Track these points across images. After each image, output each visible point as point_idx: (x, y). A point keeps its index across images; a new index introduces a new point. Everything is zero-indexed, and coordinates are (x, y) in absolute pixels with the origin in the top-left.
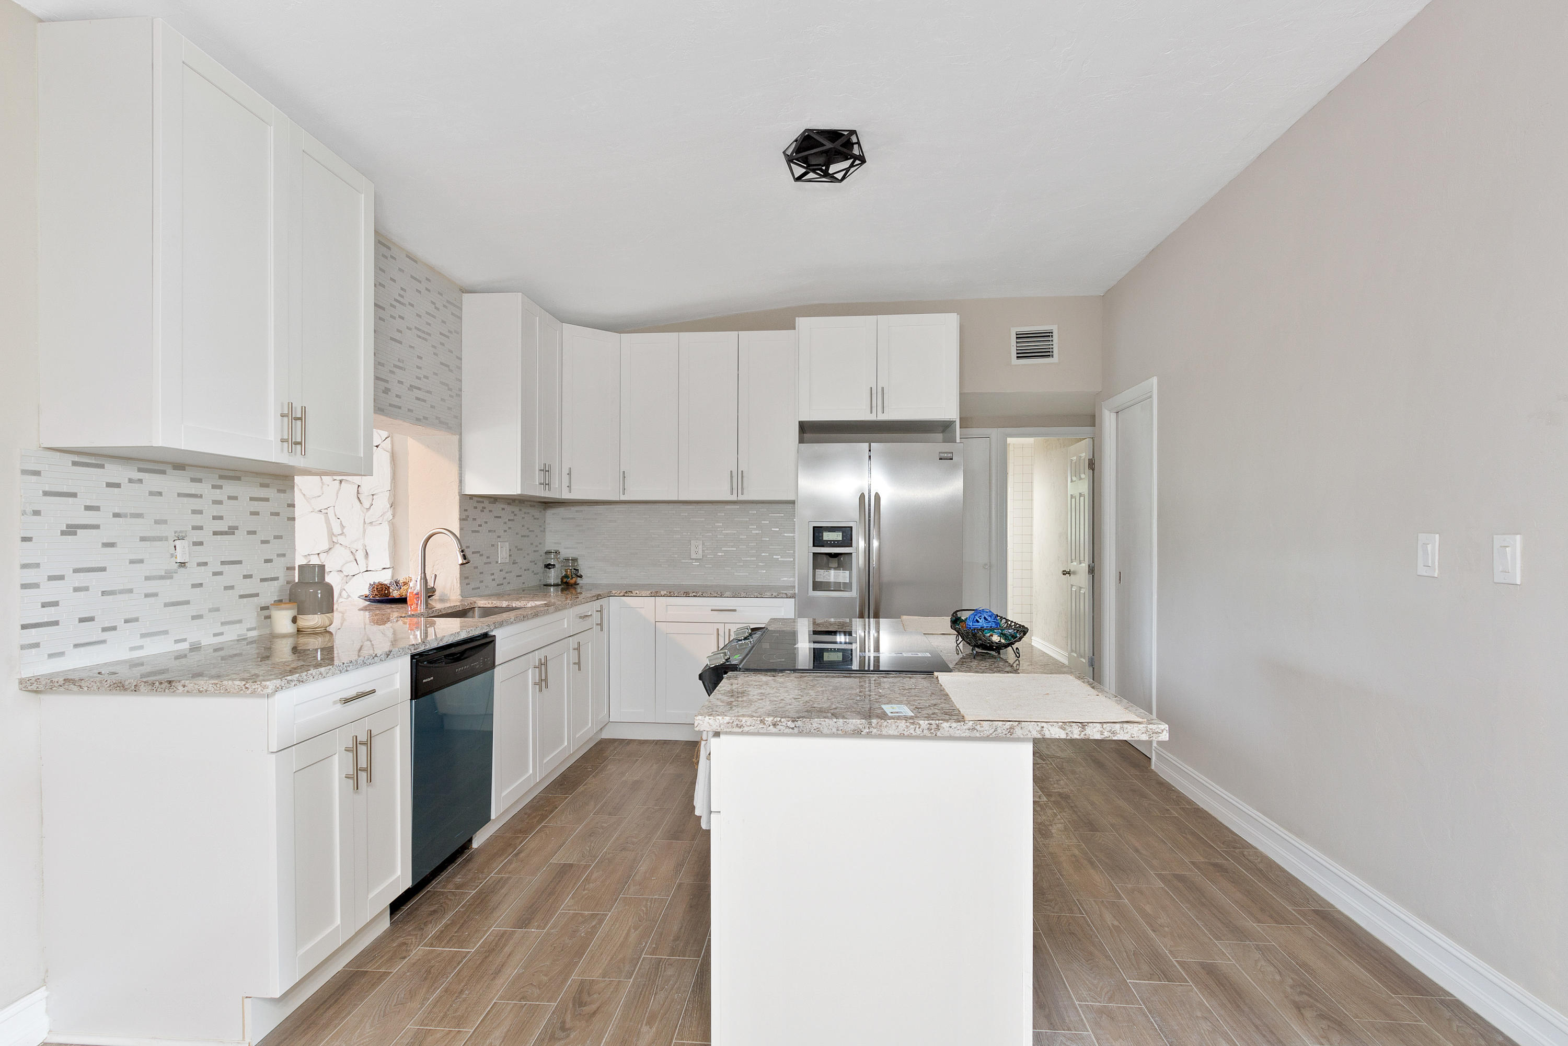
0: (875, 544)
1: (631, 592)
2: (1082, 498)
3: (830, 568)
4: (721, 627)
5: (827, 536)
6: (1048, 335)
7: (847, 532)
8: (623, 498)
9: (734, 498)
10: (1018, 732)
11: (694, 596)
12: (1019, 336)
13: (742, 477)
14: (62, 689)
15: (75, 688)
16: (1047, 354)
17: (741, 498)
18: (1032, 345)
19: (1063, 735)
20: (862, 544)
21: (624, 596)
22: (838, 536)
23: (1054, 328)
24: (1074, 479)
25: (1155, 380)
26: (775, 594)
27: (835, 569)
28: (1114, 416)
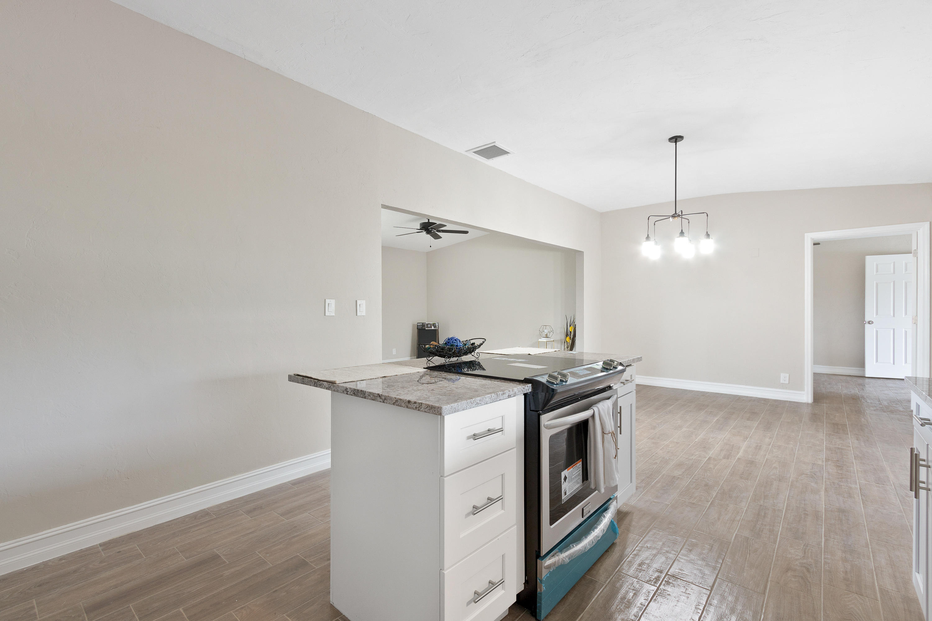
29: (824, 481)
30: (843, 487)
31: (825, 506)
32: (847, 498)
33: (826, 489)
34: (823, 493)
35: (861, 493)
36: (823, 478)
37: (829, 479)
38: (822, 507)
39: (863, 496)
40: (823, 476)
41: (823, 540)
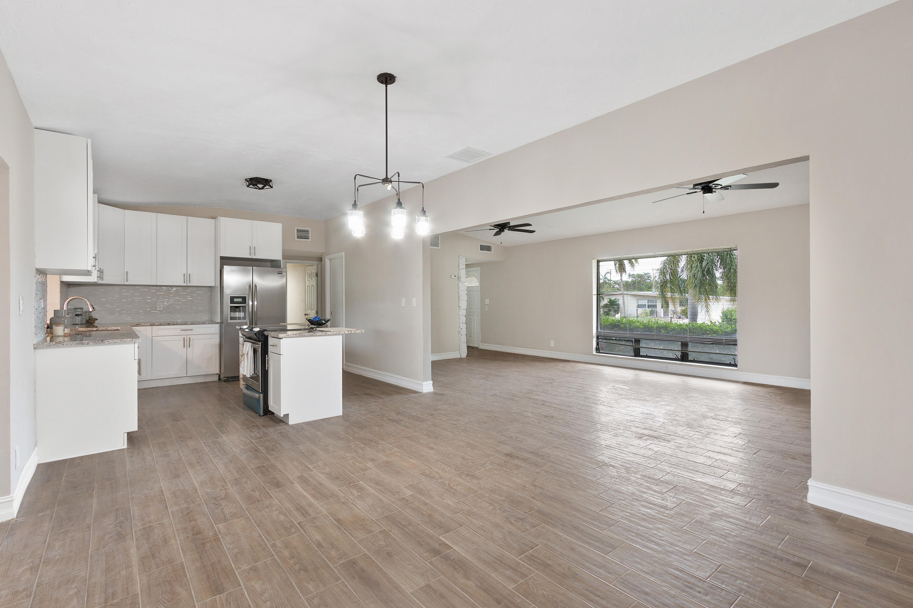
0: (256, 303)
1: (140, 324)
2: (313, 287)
3: (236, 312)
4: (185, 337)
5: (235, 300)
6: (307, 231)
7: (244, 299)
8: (126, 283)
9: (185, 285)
10: (340, 333)
11: (173, 325)
12: (298, 230)
13: (189, 276)
14: (54, 346)
15: (60, 345)
16: (307, 238)
17: (189, 285)
18: (303, 234)
19: (348, 333)
20: (251, 303)
21: (136, 326)
22: (240, 300)
23: (310, 229)
24: (309, 279)
25: (344, 253)
26: (210, 323)
27: (238, 312)
28: (329, 261)
29: (202, 500)
30: (183, 502)
31: (190, 475)
32: (176, 491)
33: (196, 491)
34: (197, 485)
35: (166, 503)
36: (205, 503)
37: (199, 505)
38: (191, 472)
39: (164, 499)
40: (206, 505)
41: (181, 454)
